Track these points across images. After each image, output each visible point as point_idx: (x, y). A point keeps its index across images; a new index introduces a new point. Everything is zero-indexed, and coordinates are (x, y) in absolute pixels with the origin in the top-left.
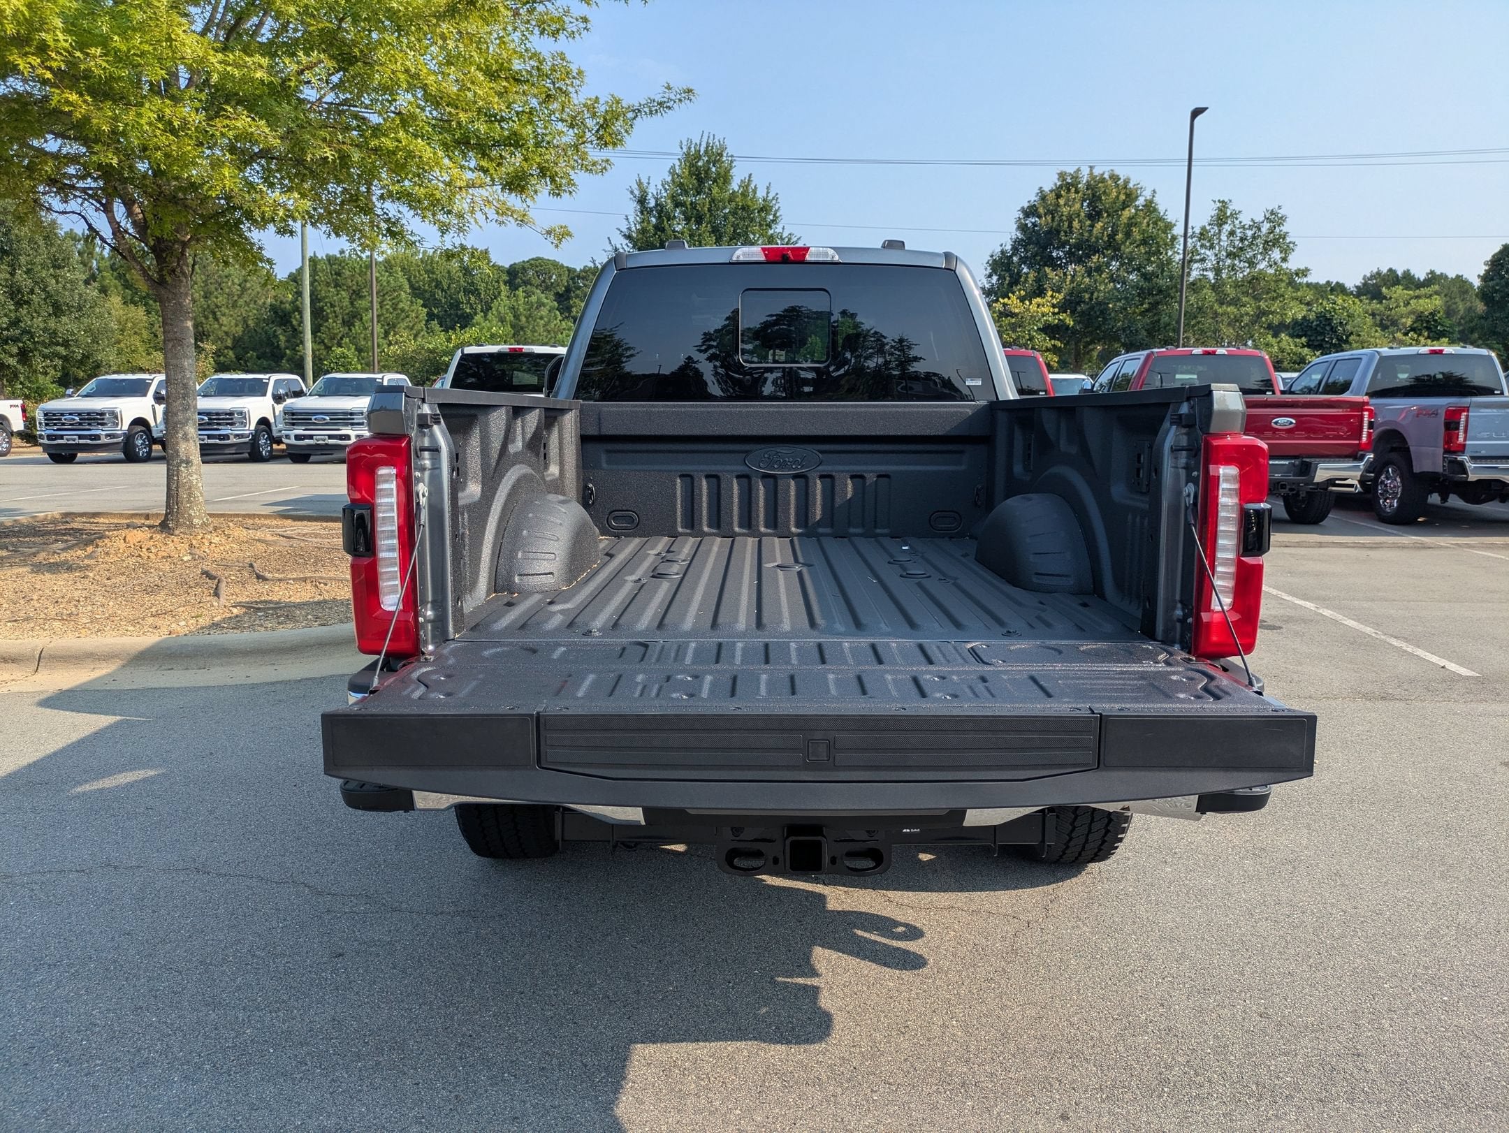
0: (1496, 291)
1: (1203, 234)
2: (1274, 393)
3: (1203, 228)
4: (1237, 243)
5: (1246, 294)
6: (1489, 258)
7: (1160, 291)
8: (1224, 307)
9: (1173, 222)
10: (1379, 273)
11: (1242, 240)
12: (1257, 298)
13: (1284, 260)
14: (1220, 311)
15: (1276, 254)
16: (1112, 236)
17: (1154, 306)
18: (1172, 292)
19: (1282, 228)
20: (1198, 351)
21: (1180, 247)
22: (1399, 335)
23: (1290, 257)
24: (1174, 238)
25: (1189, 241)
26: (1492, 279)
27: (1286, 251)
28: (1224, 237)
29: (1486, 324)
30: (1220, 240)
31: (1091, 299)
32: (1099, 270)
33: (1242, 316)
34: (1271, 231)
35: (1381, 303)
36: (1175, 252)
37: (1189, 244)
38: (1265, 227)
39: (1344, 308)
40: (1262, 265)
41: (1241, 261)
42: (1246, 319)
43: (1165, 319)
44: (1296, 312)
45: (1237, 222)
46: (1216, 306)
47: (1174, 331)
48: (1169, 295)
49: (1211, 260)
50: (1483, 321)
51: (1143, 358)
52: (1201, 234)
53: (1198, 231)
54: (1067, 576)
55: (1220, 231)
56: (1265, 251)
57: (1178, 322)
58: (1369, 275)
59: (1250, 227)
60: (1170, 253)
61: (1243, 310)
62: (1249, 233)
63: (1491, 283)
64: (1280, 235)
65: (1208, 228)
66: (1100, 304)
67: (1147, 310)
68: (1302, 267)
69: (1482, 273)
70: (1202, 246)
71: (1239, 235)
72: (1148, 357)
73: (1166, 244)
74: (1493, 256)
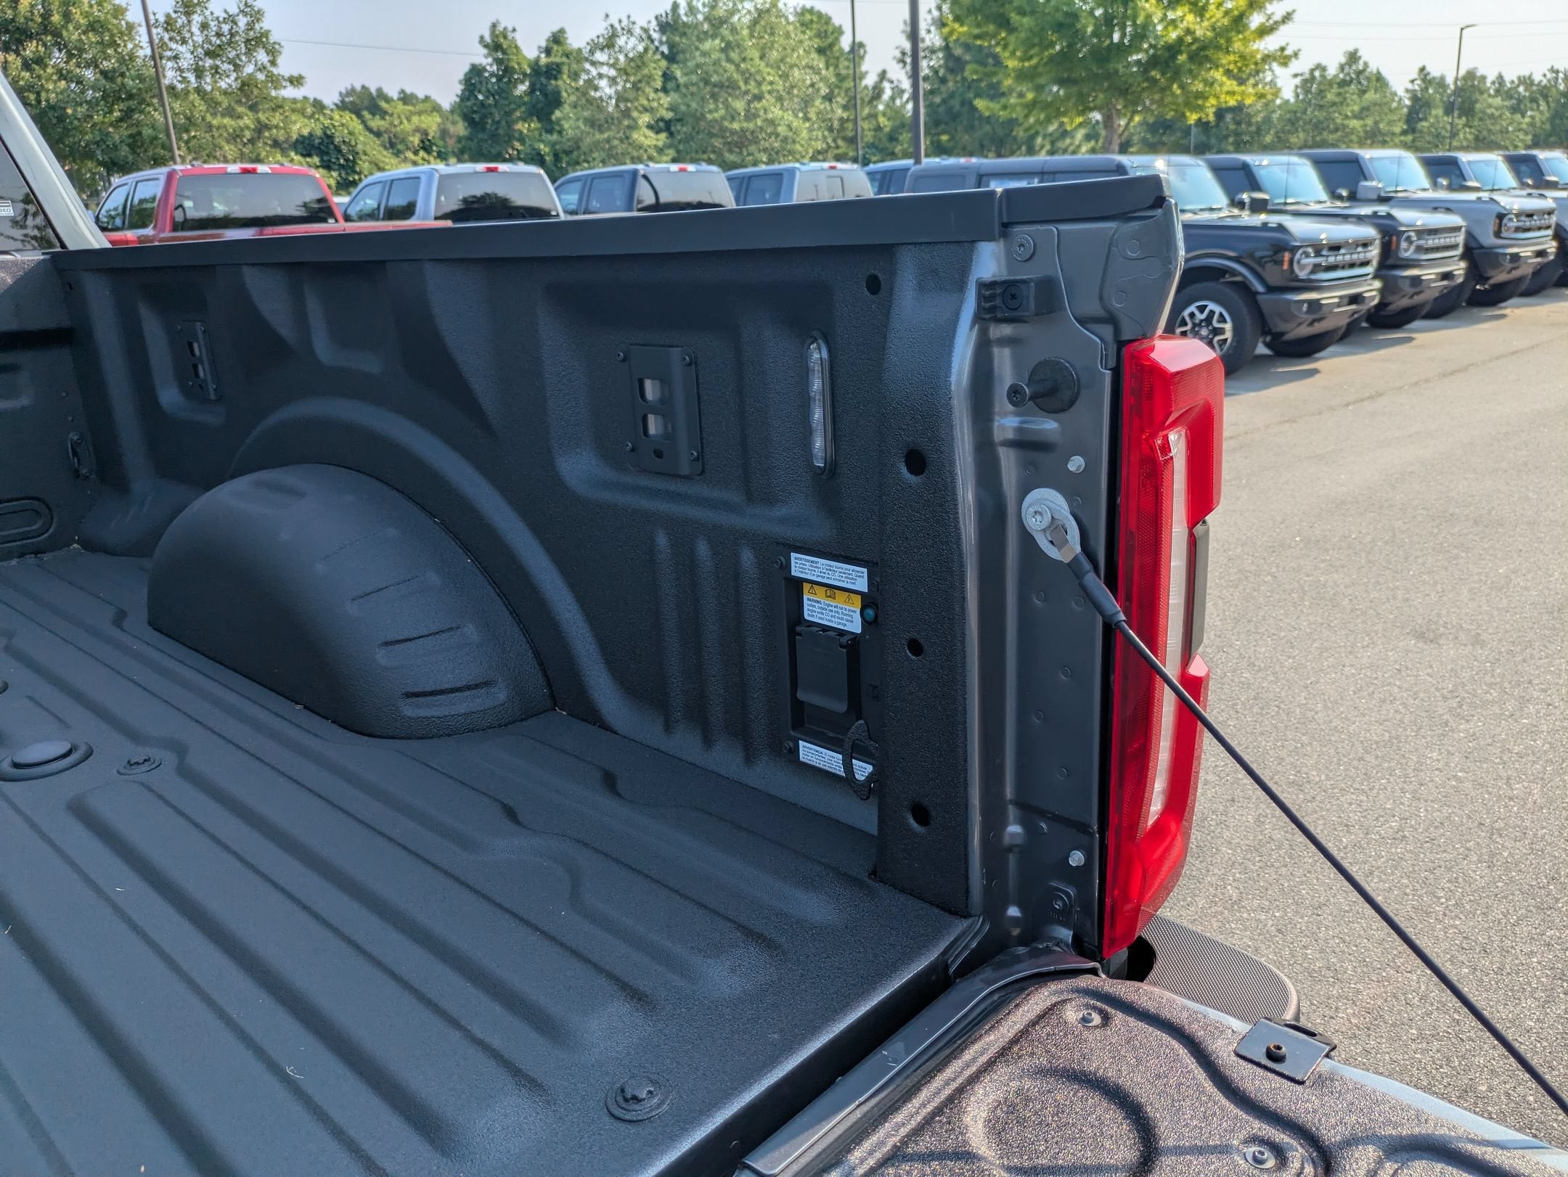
0: (475, 112)
1: (169, 24)
2: (337, 221)
3: (168, 16)
4: (214, 39)
5: (239, 102)
6: (461, 76)
7: (130, 96)
8: (219, 117)
9: (124, 5)
10: (353, 90)
11: (219, 35)
12: (253, 108)
13: (273, 63)
14: (215, 122)
15: (262, 56)
16: (46, 16)
17: (127, 114)
18: (147, 96)
19: (262, 25)
20: (233, 168)
21: (142, 36)
22: (410, 155)
23: (280, 60)
24: (130, 27)
25: (154, 31)
26: (468, 99)
27: (273, 52)
28: (195, 29)
29: (473, 145)
30: (192, 34)
31: (39, 102)
32: (40, 61)
33: (242, 130)
34: (250, 27)
35: (383, 119)
36: (136, 46)
37: (155, 37)
38: (242, 21)
39: (343, 125)
40: (249, 69)
41: (223, 62)
42: (248, 134)
43: (147, 132)
44: (301, 127)
45: (208, 13)
46: (209, 118)
47: (163, 147)
48: (143, 101)
49: (187, 61)
50: (469, 142)
51: (163, 179)
52: (167, 23)
53: (162, 19)
54: (486, 684)
55: (189, 21)
56: (249, 52)
57: (168, 135)
58: (344, 91)
59: (225, 21)
60: (130, 46)
61: (241, 123)
62: (226, 28)
63: (469, 104)
64: (262, 34)
65: (174, 15)
66: (52, 108)
67: (121, 120)
68: (295, 74)
69: (459, 93)
70: (171, 39)
71: (214, 29)
72: (170, 176)
73: (122, 33)
74: (466, 75)
